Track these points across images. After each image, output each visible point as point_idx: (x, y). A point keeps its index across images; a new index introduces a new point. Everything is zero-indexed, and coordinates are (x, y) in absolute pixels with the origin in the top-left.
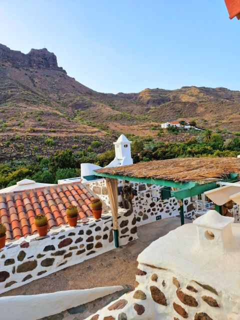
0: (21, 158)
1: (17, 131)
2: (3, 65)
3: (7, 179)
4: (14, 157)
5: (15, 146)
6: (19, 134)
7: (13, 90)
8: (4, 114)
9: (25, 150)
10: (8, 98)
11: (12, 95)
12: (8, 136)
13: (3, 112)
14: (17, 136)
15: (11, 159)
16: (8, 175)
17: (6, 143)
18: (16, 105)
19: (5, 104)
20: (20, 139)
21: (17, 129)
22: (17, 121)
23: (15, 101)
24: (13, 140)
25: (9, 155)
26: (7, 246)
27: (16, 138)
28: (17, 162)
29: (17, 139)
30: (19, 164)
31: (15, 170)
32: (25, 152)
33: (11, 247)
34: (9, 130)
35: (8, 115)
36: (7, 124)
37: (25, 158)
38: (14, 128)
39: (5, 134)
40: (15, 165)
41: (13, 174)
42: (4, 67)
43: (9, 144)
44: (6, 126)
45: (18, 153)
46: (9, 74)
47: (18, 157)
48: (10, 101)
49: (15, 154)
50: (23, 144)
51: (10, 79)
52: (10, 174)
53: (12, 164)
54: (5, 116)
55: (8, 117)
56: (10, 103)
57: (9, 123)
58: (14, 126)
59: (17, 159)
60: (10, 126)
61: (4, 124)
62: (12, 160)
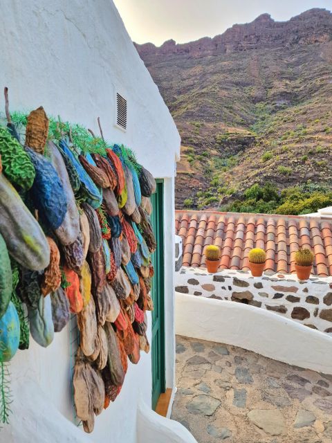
0: (319, 181)
1: (320, 140)
2: (316, 41)
3: (297, 207)
4: (310, 178)
5: (314, 162)
6: (322, 145)
7: (324, 77)
8: (305, 116)
9: (328, 169)
10: (315, 91)
11: (322, 86)
12: (306, 147)
13: (304, 113)
14: (319, 148)
15: (304, 181)
16: (298, 203)
17: (302, 158)
18: (325, 100)
19: (308, 101)
20: (322, 152)
21: (320, 137)
22: (323, 124)
23: (324, 94)
24: (311, 154)
25: (302, 176)
26: (311, 280)
27: (317, 151)
28: (312, 186)
29: (319, 152)
30: (315, 189)
31: (308, 197)
32: (326, 172)
33: (317, 283)
34: (308, 139)
35: (311, 117)
36: (307, 130)
37: (326, 181)
38: (316, 136)
39: (302, 145)
40: (308, 190)
41: (306, 202)
42: (317, 44)
43: (305, 159)
44: (306, 134)
45: (317, 173)
46: (322, 53)
47: (315, 179)
48: (317, 95)
49: (311, 174)
50: (326, 161)
51: (323, 60)
52: (301, 202)
53: (305, 188)
54: (306, 119)
55: (311, 121)
56: (317, 98)
57: (311, 129)
58: (317, 132)
59: (313, 181)
60: (310, 134)
61: (304, 130)
62: (306, 183)
